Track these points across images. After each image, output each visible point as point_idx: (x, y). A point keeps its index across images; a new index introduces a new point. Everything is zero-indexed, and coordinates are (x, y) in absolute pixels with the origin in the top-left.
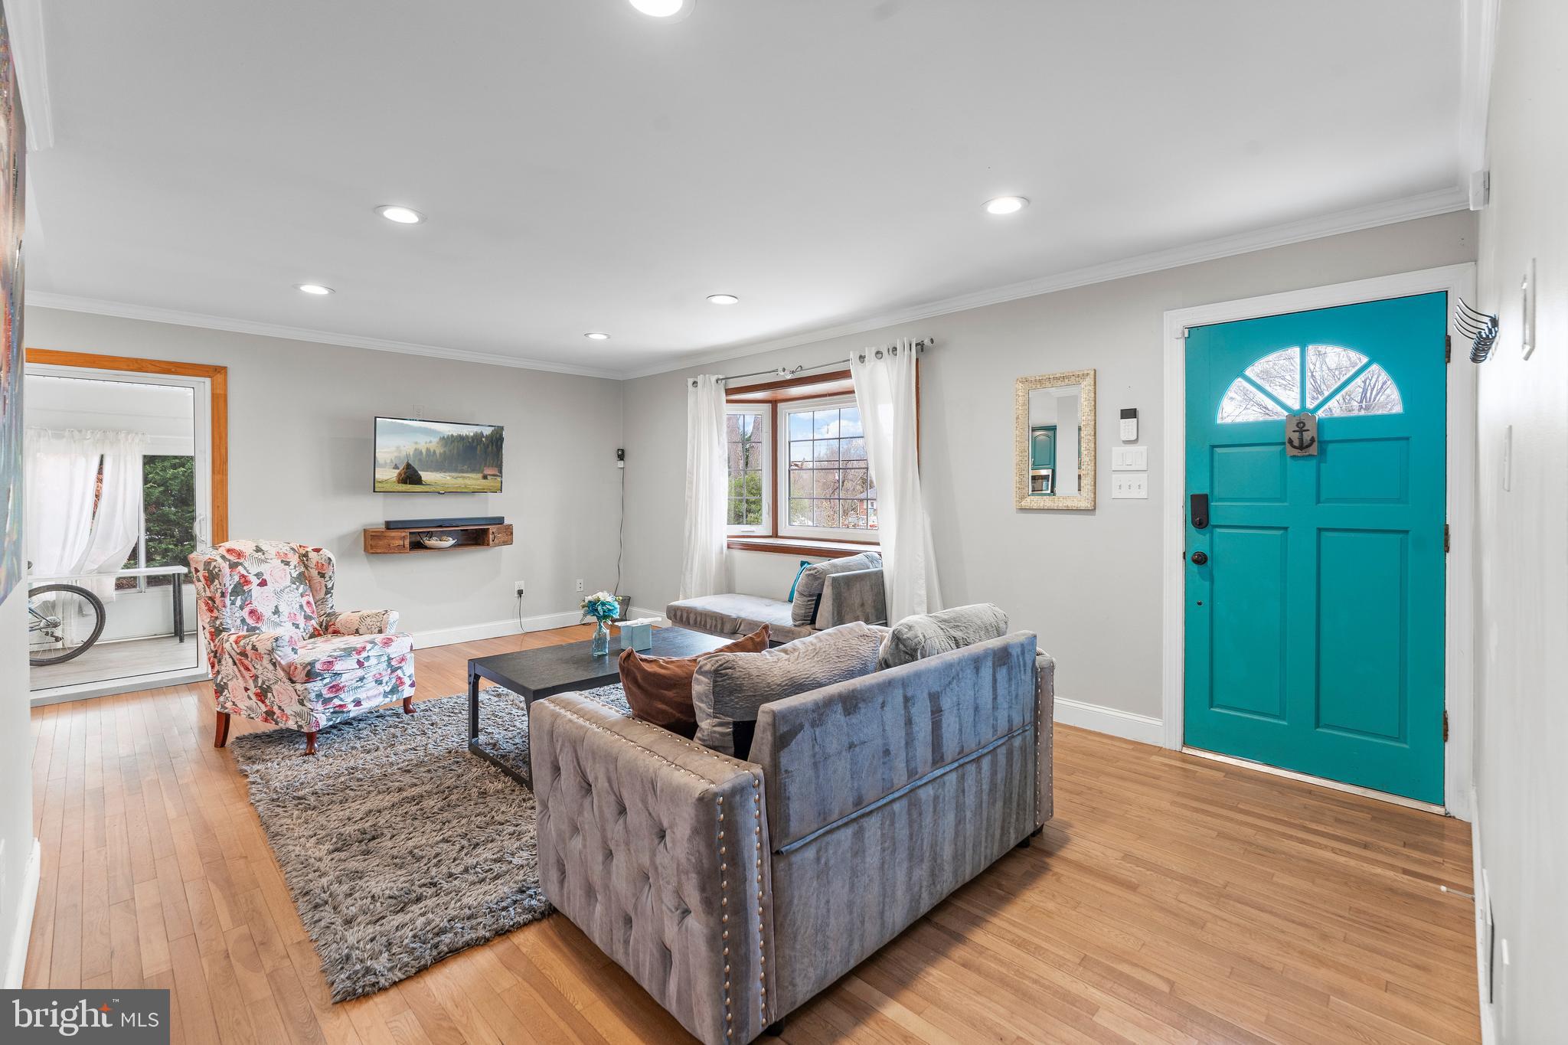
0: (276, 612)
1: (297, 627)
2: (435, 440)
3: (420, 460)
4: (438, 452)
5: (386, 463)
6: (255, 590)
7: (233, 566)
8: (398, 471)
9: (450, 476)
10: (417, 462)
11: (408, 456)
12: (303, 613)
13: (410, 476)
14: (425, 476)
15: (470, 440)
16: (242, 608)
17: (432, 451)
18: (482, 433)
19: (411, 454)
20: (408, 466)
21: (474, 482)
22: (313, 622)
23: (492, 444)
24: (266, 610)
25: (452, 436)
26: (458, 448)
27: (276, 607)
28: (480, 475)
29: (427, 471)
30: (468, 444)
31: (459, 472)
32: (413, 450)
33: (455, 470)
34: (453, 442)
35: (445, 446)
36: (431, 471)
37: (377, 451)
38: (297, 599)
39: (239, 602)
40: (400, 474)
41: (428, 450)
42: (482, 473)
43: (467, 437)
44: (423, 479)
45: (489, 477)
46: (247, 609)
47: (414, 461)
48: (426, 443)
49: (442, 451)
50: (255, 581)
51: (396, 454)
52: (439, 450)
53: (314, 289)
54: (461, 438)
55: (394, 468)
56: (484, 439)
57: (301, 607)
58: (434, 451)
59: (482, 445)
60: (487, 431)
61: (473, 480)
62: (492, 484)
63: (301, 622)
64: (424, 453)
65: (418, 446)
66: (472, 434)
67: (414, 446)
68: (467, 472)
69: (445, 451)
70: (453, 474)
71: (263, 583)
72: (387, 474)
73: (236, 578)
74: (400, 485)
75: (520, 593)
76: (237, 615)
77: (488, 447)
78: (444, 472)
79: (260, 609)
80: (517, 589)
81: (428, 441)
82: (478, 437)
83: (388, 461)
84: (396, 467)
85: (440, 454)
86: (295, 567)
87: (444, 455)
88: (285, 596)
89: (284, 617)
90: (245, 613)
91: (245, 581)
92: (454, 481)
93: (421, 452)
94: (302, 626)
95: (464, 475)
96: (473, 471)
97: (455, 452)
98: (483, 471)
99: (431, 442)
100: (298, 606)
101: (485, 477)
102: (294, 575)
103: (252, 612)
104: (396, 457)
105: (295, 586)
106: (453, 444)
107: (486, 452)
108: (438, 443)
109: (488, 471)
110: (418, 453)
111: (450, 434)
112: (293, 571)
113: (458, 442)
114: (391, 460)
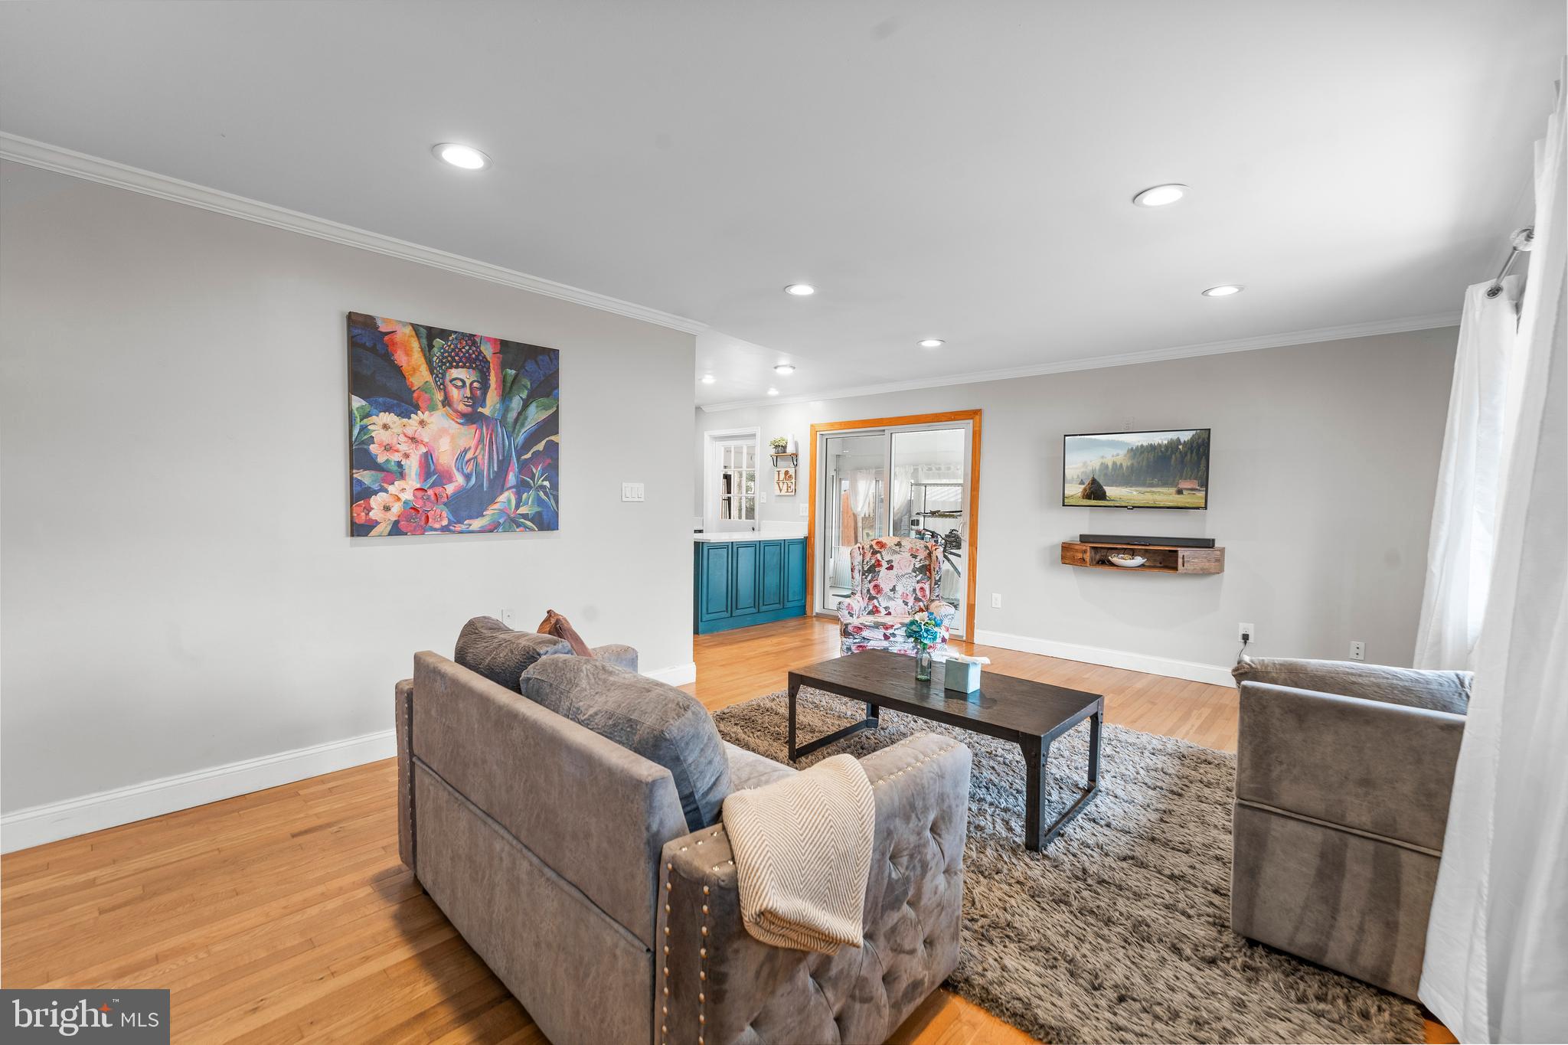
0: (893, 590)
1: (906, 604)
2: (1122, 452)
3: (1106, 475)
4: (1124, 465)
5: (1073, 478)
6: (883, 570)
7: (875, 553)
8: (1083, 486)
9: (1137, 491)
10: (1102, 477)
11: (1093, 471)
12: (914, 595)
13: (1095, 492)
14: (1110, 491)
15: (1163, 449)
16: (870, 582)
17: (1118, 464)
18: (1178, 440)
19: (1097, 468)
20: (1094, 481)
21: (1165, 498)
22: (921, 604)
23: (1192, 453)
24: (886, 587)
25: (1142, 446)
26: (1148, 459)
27: (894, 586)
28: (1173, 490)
29: (1112, 486)
30: (1160, 454)
31: (1148, 487)
32: (1099, 464)
33: (1144, 485)
34: (1142, 453)
35: (1134, 458)
36: (1116, 486)
37: (1066, 467)
38: (913, 584)
39: (869, 578)
40: (1085, 489)
41: (1114, 464)
42: (1176, 486)
43: (1160, 445)
44: (1107, 494)
45: (1185, 492)
46: (873, 584)
47: (1099, 476)
48: (1113, 456)
49: (1129, 464)
50: (885, 565)
51: (1082, 470)
52: (1126, 463)
53: (931, 343)
54: (1152, 448)
55: (1080, 484)
56: (1180, 447)
57: (914, 590)
58: (1121, 464)
59: (1178, 454)
60: (1186, 437)
61: (1165, 495)
62: (1189, 500)
63: (911, 601)
64: (1110, 467)
65: (1105, 461)
66: (1166, 442)
67: (1101, 460)
68: (1157, 486)
69: (1132, 464)
70: (1140, 489)
71: (890, 568)
72: (1075, 490)
73: (873, 561)
74: (1085, 500)
75: (1246, 638)
76: (866, 586)
77: (1186, 455)
78: (1131, 487)
79: (882, 586)
80: (1241, 632)
81: (1115, 454)
82: (1173, 446)
83: (1075, 477)
84: (1082, 483)
85: (1127, 467)
86: (921, 560)
87: (1131, 468)
88: (904, 580)
89: (898, 595)
90: (871, 586)
91: (878, 564)
92: (1142, 497)
93: (1107, 466)
94: (910, 604)
95: (1154, 489)
96: (1165, 484)
97: (1144, 463)
98: (1178, 484)
99: (1118, 455)
100: (911, 589)
101: (1180, 492)
102: (917, 566)
103: (876, 586)
104: (1083, 472)
105: (914, 574)
106: (1143, 456)
107: (1182, 462)
108: (1125, 456)
109: (1183, 485)
110: (1104, 466)
111: (1140, 444)
112: (917, 563)
113: (1148, 453)
114: (1078, 476)
